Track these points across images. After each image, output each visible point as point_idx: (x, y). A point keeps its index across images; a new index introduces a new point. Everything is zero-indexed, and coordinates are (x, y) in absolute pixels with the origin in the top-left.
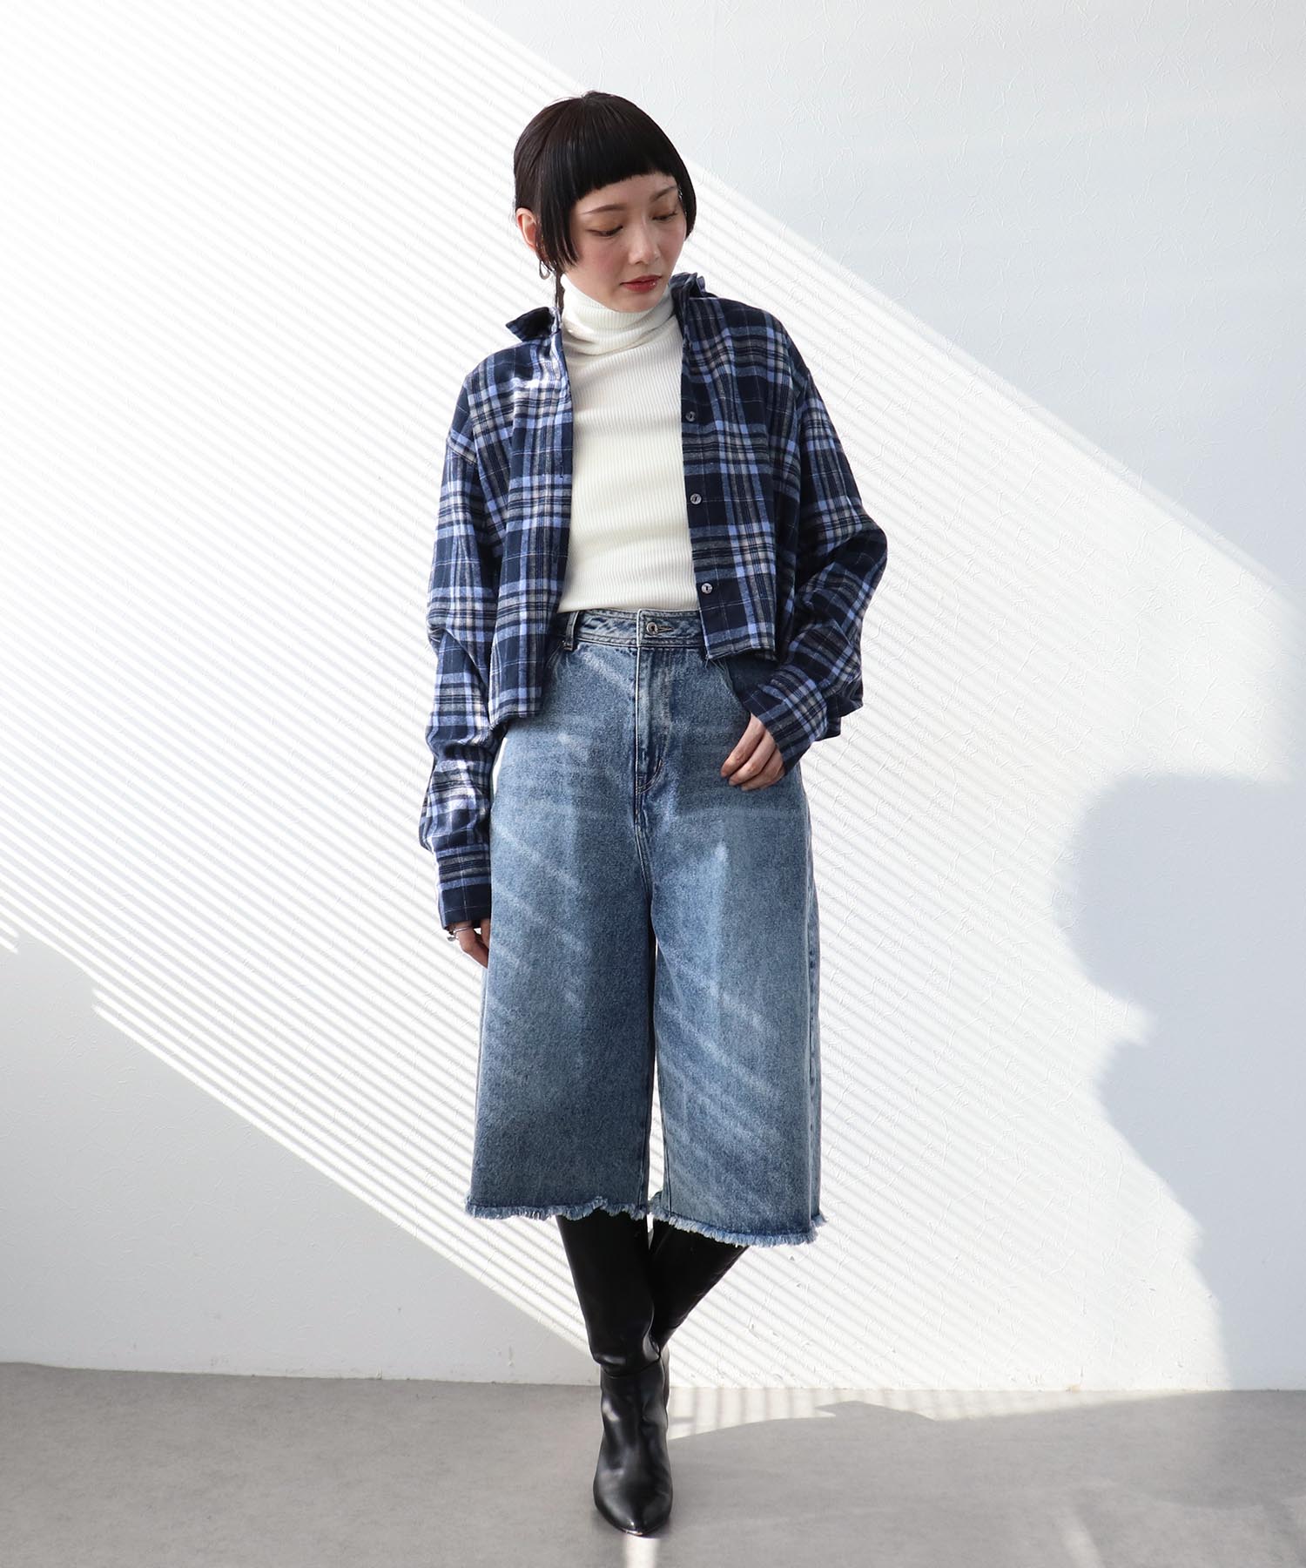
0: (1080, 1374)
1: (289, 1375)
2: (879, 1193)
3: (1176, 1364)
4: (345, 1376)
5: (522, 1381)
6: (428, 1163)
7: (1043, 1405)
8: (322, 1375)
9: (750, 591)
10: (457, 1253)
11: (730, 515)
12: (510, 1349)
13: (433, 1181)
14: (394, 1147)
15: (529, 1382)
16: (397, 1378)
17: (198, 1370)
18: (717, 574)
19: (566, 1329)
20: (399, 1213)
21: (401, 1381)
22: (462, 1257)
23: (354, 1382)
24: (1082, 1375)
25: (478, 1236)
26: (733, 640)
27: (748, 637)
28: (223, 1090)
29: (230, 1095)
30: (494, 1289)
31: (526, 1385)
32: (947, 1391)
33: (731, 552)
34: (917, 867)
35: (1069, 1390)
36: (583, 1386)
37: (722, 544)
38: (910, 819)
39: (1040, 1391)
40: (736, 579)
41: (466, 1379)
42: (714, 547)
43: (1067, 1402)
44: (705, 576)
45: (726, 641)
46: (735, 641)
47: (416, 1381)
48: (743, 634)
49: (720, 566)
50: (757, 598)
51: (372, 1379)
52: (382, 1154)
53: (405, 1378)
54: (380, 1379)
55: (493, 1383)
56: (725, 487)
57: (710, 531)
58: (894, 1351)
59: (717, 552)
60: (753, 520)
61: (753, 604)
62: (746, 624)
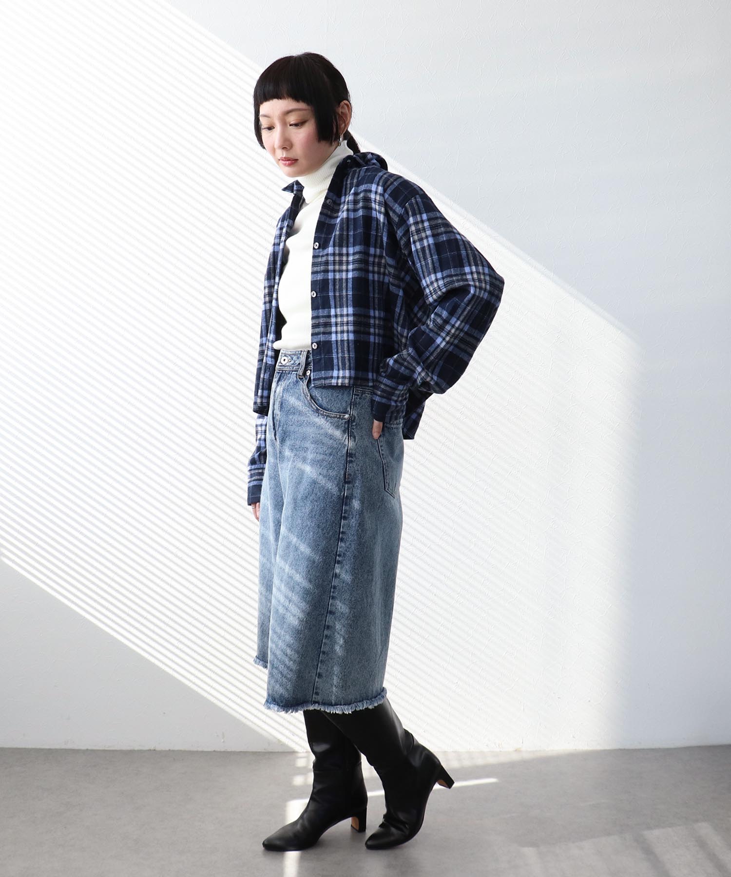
0: (521, 742)
1: (106, 749)
2: (416, 649)
3: (572, 736)
4: (136, 749)
5: (229, 750)
6: (178, 636)
7: (503, 759)
8: (124, 748)
9: (337, 350)
10: (194, 683)
11: (332, 303)
12: (223, 733)
13: (181, 646)
14: (160, 628)
15: (233, 750)
16: (164, 749)
17: (58, 747)
18: (322, 338)
19: (252, 722)
20: (163, 663)
21: (165, 751)
22: (197, 685)
23: (141, 752)
24: (523, 742)
25: (205, 674)
26: (325, 377)
27: (332, 377)
28: (69, 600)
29: (73, 602)
30: (214, 702)
31: (231, 752)
32: (452, 752)
33: (331, 324)
34: (435, 478)
35: (516, 751)
36: (261, 752)
37: (327, 320)
38: (431, 453)
39: (501, 751)
40: (331, 341)
41: (200, 749)
42: (322, 322)
43: (516, 757)
44: (316, 339)
45: (321, 378)
46: (326, 378)
47: (173, 751)
48: (330, 375)
49: (324, 333)
50: (340, 355)
51: (150, 750)
52: (154, 632)
53: (167, 749)
54: (155, 750)
55: (214, 751)
56: (331, 287)
57: (321, 312)
58: (424, 732)
59: (323, 325)
60: (344, 306)
61: (338, 358)
62: (333, 370)
